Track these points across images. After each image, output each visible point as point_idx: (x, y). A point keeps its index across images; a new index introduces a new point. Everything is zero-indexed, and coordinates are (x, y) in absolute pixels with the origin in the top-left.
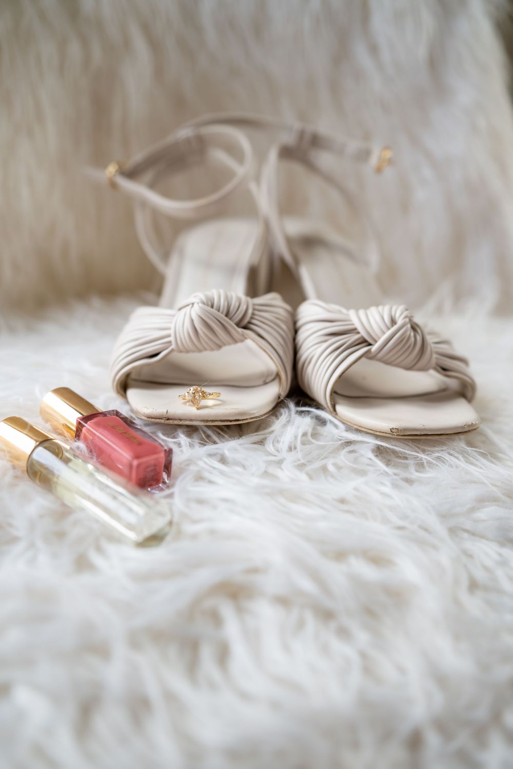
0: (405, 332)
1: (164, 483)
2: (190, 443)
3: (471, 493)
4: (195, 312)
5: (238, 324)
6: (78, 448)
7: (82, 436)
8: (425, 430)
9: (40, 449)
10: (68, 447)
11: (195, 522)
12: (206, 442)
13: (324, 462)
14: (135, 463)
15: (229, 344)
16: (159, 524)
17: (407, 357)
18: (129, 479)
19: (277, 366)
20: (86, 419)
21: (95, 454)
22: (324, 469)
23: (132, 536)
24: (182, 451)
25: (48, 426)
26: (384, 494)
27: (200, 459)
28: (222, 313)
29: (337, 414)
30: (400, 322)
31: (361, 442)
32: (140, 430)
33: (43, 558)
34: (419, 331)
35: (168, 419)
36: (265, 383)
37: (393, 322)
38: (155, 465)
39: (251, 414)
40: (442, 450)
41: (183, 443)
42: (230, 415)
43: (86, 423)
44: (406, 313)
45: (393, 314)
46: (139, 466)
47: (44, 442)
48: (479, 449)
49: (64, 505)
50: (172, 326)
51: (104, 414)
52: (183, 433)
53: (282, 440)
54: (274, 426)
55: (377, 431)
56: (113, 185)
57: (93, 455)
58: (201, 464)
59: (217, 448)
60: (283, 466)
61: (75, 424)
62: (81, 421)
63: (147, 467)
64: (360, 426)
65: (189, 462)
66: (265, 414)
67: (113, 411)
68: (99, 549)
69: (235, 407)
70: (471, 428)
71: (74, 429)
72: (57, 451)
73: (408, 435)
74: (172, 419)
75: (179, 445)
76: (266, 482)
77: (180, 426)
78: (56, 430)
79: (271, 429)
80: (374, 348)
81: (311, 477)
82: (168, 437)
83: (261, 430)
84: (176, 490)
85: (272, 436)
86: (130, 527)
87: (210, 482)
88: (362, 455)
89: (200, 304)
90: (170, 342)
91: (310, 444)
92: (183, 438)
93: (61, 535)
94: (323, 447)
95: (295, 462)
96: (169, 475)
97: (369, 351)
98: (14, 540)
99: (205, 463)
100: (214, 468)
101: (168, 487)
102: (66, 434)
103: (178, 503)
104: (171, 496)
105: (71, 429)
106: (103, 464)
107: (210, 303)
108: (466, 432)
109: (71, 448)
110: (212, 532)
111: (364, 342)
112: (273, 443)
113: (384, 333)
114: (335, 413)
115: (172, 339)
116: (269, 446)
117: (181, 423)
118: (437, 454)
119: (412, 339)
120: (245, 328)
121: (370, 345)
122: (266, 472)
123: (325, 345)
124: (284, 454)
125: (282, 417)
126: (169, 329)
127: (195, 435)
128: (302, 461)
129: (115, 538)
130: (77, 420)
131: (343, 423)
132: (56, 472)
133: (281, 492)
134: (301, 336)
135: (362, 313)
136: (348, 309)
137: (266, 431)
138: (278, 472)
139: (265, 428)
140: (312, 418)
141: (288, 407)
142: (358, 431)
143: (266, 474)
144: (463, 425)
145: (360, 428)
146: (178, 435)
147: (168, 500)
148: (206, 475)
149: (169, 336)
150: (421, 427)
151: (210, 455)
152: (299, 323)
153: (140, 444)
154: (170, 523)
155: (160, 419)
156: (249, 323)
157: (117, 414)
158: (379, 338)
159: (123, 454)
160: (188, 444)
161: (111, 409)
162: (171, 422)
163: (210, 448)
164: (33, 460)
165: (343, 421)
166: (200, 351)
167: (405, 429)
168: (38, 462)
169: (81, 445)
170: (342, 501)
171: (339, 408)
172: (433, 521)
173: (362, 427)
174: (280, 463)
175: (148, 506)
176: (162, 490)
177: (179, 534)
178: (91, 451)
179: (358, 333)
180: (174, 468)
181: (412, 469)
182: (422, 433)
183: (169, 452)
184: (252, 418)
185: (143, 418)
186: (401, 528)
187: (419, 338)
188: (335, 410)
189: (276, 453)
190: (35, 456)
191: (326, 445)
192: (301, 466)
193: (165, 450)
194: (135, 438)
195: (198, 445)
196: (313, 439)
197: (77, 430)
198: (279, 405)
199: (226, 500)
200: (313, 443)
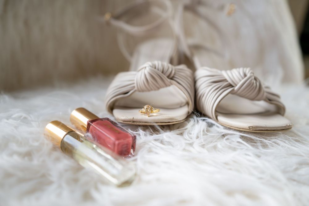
0: (251, 80)
1: (131, 154)
2: (145, 134)
3: (294, 160)
4: (147, 71)
5: (168, 77)
6: (88, 136)
7: (90, 130)
8: (266, 127)
9: (68, 136)
10: (83, 135)
11: (148, 174)
12: (153, 133)
13: (215, 143)
14: (117, 142)
15: (163, 87)
16: (129, 175)
17: (252, 93)
18: (113, 150)
19: (187, 97)
20: (92, 121)
21: (96, 138)
22: (215, 147)
23: (115, 181)
24: (140, 138)
25: (74, 126)
26: (250, 161)
27: (150, 142)
28: (160, 71)
29: (218, 121)
30: (248, 75)
31: (231, 134)
32: (120, 127)
33: (66, 193)
34: (258, 80)
35: (134, 122)
36: (181, 107)
37: (245, 75)
38: (127, 144)
39: (176, 119)
40: (276, 138)
41: (141, 134)
42: (165, 119)
43: (92, 123)
44: (251, 71)
45: (245, 72)
46: (119, 144)
47: (70, 132)
48: (295, 138)
49: (79, 164)
50: (135, 79)
51: (101, 119)
52: (141, 129)
53: (193, 132)
54: (187, 126)
55: (241, 128)
56: (108, 24)
57: (95, 139)
58: (151, 144)
59: (159, 137)
60: (194, 145)
61: (86, 124)
62: (90, 123)
63: (123, 145)
64: (231, 126)
65: (145, 143)
66: (182, 120)
67: (106, 118)
68: (97, 189)
69: (167, 116)
70: (289, 127)
71: (86, 127)
72: (77, 137)
73: (258, 130)
74: (135, 122)
75: (139, 135)
76: (185, 153)
77: (140, 126)
78: (77, 128)
79: (186, 127)
80: (236, 88)
81: (208, 151)
82: (133, 131)
83: (181, 128)
84: (138, 157)
85: (187, 131)
86: (114, 176)
87: (156, 153)
88: (233, 141)
89: (150, 67)
90: (134, 87)
91: (206, 135)
92: (141, 132)
93: (76, 181)
94: (213, 136)
95: (200, 143)
96: (134, 151)
97: (233, 90)
98: (51, 183)
99: (153, 144)
100: (158, 146)
101: (134, 156)
102: (82, 130)
103: (139, 163)
104: (136, 160)
105: (84, 127)
106: (101, 143)
107: (154, 67)
108: (287, 129)
109: (85, 136)
110: (158, 180)
111: (230, 86)
112: (187, 134)
113: (240, 81)
114: (217, 120)
115: (135, 85)
116: (186, 135)
117: (140, 124)
118: (273, 140)
119: (255, 84)
120: (172, 79)
121: (233, 87)
122: (184, 149)
123: (210, 87)
124: (194, 139)
125: (191, 122)
126: (134, 80)
127: (147, 130)
128: (204, 143)
129: (105, 183)
130: (88, 122)
131: (222, 125)
132: (76, 148)
133: (194, 159)
134: (199, 83)
135: (228, 72)
136: (221, 70)
137: (184, 128)
138: (191, 149)
139: (183, 127)
140: (206, 122)
141: (193, 118)
142: (230, 129)
143: (184, 150)
144: (285, 125)
145: (231, 127)
146: (138, 130)
147: (134, 163)
148: (154, 150)
149: (134, 84)
150: (264, 126)
151: (156, 140)
152: (197, 78)
153: (119, 133)
154: (136, 175)
155: (129, 122)
156: (173, 77)
157: (108, 119)
158: (238, 83)
159: (111, 138)
160: (144, 134)
161: (105, 117)
162: (135, 123)
163: (155, 136)
164: (64, 141)
165: (222, 124)
166: (149, 91)
167: (257, 127)
168: (67, 143)
169: (89, 134)
170: (226, 164)
171: (219, 118)
172: (279, 174)
173: (232, 127)
174: (191, 144)
175: (123, 165)
176: (130, 157)
177: (140, 180)
178: (94, 137)
179: (227, 81)
180: (137, 146)
181: (261, 148)
182: (266, 129)
183: (134, 138)
184: (176, 121)
185: (121, 122)
186: (261, 178)
187: (258, 84)
188: (217, 119)
189: (190, 139)
190: (65, 140)
191: (215, 135)
192: (203, 146)
193: (132, 137)
194: (117, 130)
195: (149, 135)
196: (207, 132)
197: (87, 127)
198: (189, 116)
199: (165, 163)
200: (208, 135)
